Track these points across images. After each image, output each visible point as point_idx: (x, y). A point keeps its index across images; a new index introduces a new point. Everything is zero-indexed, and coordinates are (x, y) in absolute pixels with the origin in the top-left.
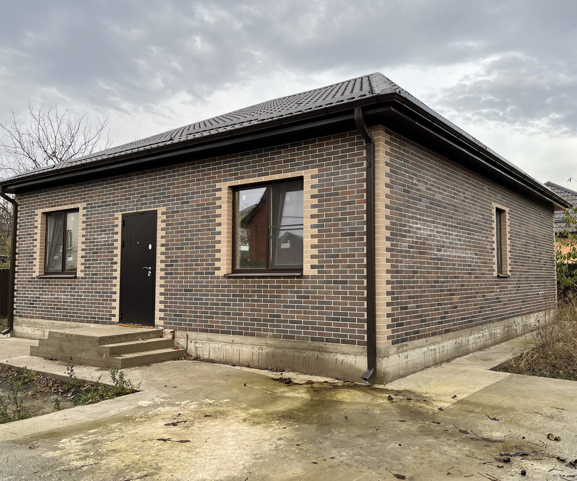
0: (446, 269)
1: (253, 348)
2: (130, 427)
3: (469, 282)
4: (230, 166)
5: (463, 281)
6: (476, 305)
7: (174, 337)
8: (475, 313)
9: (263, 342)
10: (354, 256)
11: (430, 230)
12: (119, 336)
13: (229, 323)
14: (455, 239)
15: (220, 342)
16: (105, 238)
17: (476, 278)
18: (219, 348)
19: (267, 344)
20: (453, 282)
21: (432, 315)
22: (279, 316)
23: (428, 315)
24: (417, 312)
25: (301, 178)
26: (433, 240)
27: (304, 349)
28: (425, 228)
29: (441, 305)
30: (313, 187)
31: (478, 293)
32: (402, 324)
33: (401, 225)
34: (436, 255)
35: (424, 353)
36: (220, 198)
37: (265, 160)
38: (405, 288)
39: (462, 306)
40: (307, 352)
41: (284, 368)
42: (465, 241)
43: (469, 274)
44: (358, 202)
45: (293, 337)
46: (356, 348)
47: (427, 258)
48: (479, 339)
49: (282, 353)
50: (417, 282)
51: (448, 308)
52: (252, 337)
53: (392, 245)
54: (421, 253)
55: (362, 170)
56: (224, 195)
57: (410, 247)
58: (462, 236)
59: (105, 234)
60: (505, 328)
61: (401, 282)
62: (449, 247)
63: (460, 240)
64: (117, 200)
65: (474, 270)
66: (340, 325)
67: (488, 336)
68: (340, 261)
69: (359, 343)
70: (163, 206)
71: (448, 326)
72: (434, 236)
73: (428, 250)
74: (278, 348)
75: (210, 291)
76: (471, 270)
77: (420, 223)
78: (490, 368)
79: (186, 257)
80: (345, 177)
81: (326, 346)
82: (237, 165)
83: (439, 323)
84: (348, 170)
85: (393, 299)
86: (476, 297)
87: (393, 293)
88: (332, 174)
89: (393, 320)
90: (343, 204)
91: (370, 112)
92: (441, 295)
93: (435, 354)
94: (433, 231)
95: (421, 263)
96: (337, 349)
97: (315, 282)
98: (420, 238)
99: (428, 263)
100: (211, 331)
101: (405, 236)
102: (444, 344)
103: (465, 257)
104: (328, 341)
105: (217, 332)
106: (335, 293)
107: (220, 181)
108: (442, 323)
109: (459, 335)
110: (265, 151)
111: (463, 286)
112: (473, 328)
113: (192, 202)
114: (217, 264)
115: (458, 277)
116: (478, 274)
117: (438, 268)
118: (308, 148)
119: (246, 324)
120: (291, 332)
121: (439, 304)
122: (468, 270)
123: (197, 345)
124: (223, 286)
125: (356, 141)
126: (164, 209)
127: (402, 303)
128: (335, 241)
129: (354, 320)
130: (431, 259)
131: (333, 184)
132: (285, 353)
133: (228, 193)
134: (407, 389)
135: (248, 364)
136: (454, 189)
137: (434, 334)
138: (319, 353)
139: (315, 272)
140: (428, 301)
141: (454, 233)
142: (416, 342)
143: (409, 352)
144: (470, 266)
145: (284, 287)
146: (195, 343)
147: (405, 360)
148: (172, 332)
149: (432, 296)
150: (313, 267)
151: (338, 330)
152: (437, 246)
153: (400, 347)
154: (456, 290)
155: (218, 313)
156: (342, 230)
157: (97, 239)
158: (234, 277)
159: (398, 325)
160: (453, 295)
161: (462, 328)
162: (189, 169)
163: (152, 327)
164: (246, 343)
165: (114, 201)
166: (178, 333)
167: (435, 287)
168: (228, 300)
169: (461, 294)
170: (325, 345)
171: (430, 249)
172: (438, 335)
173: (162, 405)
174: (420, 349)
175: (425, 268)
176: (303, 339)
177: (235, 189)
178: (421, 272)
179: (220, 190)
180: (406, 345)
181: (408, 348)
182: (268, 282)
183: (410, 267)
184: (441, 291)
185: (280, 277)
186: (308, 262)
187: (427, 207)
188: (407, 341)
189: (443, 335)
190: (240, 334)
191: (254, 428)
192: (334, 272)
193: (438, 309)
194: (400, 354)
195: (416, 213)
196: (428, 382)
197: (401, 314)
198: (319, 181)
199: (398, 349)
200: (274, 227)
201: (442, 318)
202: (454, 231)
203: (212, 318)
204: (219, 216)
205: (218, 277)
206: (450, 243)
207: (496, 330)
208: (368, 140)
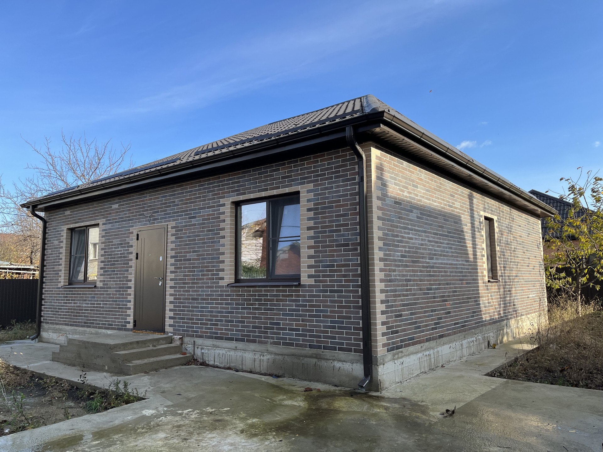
0: (438, 276)
1: (255, 354)
2: (131, 439)
3: (460, 288)
4: (233, 183)
5: (455, 288)
6: (469, 310)
7: (182, 344)
8: (467, 317)
9: (264, 349)
10: (348, 265)
11: (422, 240)
12: (131, 343)
13: (232, 330)
14: (446, 248)
15: (224, 348)
16: (121, 251)
17: (467, 283)
18: (223, 354)
19: (267, 350)
20: (445, 288)
21: (426, 321)
22: (278, 324)
23: (422, 322)
24: (412, 319)
25: (298, 193)
26: (425, 249)
27: (302, 356)
28: (417, 237)
29: (435, 311)
30: (309, 201)
31: (470, 298)
32: (397, 332)
33: (393, 236)
34: (428, 263)
35: (419, 359)
36: (224, 213)
37: (265, 177)
38: (399, 296)
39: (455, 312)
40: (306, 359)
41: (284, 374)
42: (456, 249)
43: (461, 280)
44: (351, 214)
45: (292, 344)
46: (352, 355)
47: (419, 267)
48: (473, 343)
49: (282, 360)
50: (410, 290)
51: (442, 314)
52: (254, 344)
53: (385, 255)
54: (413, 262)
55: (355, 184)
56: (228, 209)
57: (403, 256)
58: (453, 245)
59: (122, 247)
60: (498, 331)
61: (395, 291)
62: (441, 255)
63: (451, 248)
64: (132, 216)
65: (465, 276)
66: (337, 333)
67: (481, 339)
68: (335, 271)
69: (356, 351)
70: (174, 220)
71: (442, 331)
72: (426, 245)
73: (420, 258)
74: (278, 354)
75: (214, 299)
76: (463, 276)
77: (412, 233)
78: (485, 374)
79: (193, 267)
80: (339, 191)
81: (324, 354)
82: (239, 182)
83: (433, 329)
84: (341, 185)
85: (387, 307)
86: (468, 302)
87: (388, 301)
88: (326, 189)
89: (388, 328)
90: (336, 216)
91: (361, 130)
92: (434, 302)
93: (430, 359)
94: (425, 240)
95: (413, 271)
96: (334, 356)
97: (312, 291)
98: (413, 248)
99: (421, 271)
100: (216, 338)
101: (398, 246)
102: (438, 349)
103: (456, 265)
104: (325, 348)
105: (221, 338)
106: (332, 301)
107: (224, 197)
108: (436, 328)
109: (453, 340)
110: (265, 168)
111: (455, 292)
112: (466, 333)
113: (199, 217)
114: (221, 274)
115: (450, 284)
116: (470, 280)
117: (430, 276)
118: (304, 164)
119: (248, 331)
120: (290, 339)
121: (432, 311)
122: (460, 276)
123: (203, 351)
124: (226, 295)
125: (348, 157)
126: (173, 224)
127: (396, 311)
128: (330, 251)
129: (350, 328)
130: (423, 267)
131: (327, 198)
132: (285, 360)
133: (231, 208)
134: (403, 397)
135: (251, 370)
136: (444, 200)
137: (428, 340)
138: (317, 360)
139: (312, 281)
140: (422, 308)
141: (445, 242)
142: (411, 349)
143: (404, 359)
144: (461, 272)
145: (283, 296)
146: (202, 349)
147: (400, 367)
148: (180, 338)
149: (425, 303)
150: (309, 276)
151: (334, 338)
152: (430, 254)
153: (396, 354)
154: (449, 296)
155: (222, 321)
156: (337, 240)
157: (114, 251)
158: (236, 287)
159: (393, 333)
160: (446, 301)
161: (455, 333)
162: (196, 187)
163: (163, 334)
164: (248, 350)
165: (129, 217)
166: (186, 339)
167: (428, 294)
168: (232, 308)
169: (454, 300)
170: (323, 352)
171: (423, 258)
172: (432, 340)
173: (165, 414)
174: (415, 355)
175: (417, 276)
176: (301, 346)
177: (237, 205)
178: (414, 280)
179: (224, 205)
180: (402, 352)
181: (403, 355)
182: (268, 291)
183: (404, 276)
184: (434, 297)
185: (279, 286)
186: (305, 272)
187: (418, 217)
188: (402, 348)
189: (437, 340)
190: (242, 340)
191: (250, 441)
192: (330, 281)
193: (432, 316)
194: (396, 361)
195: (408, 224)
196: (424, 389)
197: (396, 321)
198: (315, 195)
199: (394, 355)
200: (274, 238)
201: (436, 324)
202: (445, 240)
203: (217, 325)
204: (223, 229)
205: (223, 287)
206: (442, 251)
207: (489, 333)
208: (360, 157)
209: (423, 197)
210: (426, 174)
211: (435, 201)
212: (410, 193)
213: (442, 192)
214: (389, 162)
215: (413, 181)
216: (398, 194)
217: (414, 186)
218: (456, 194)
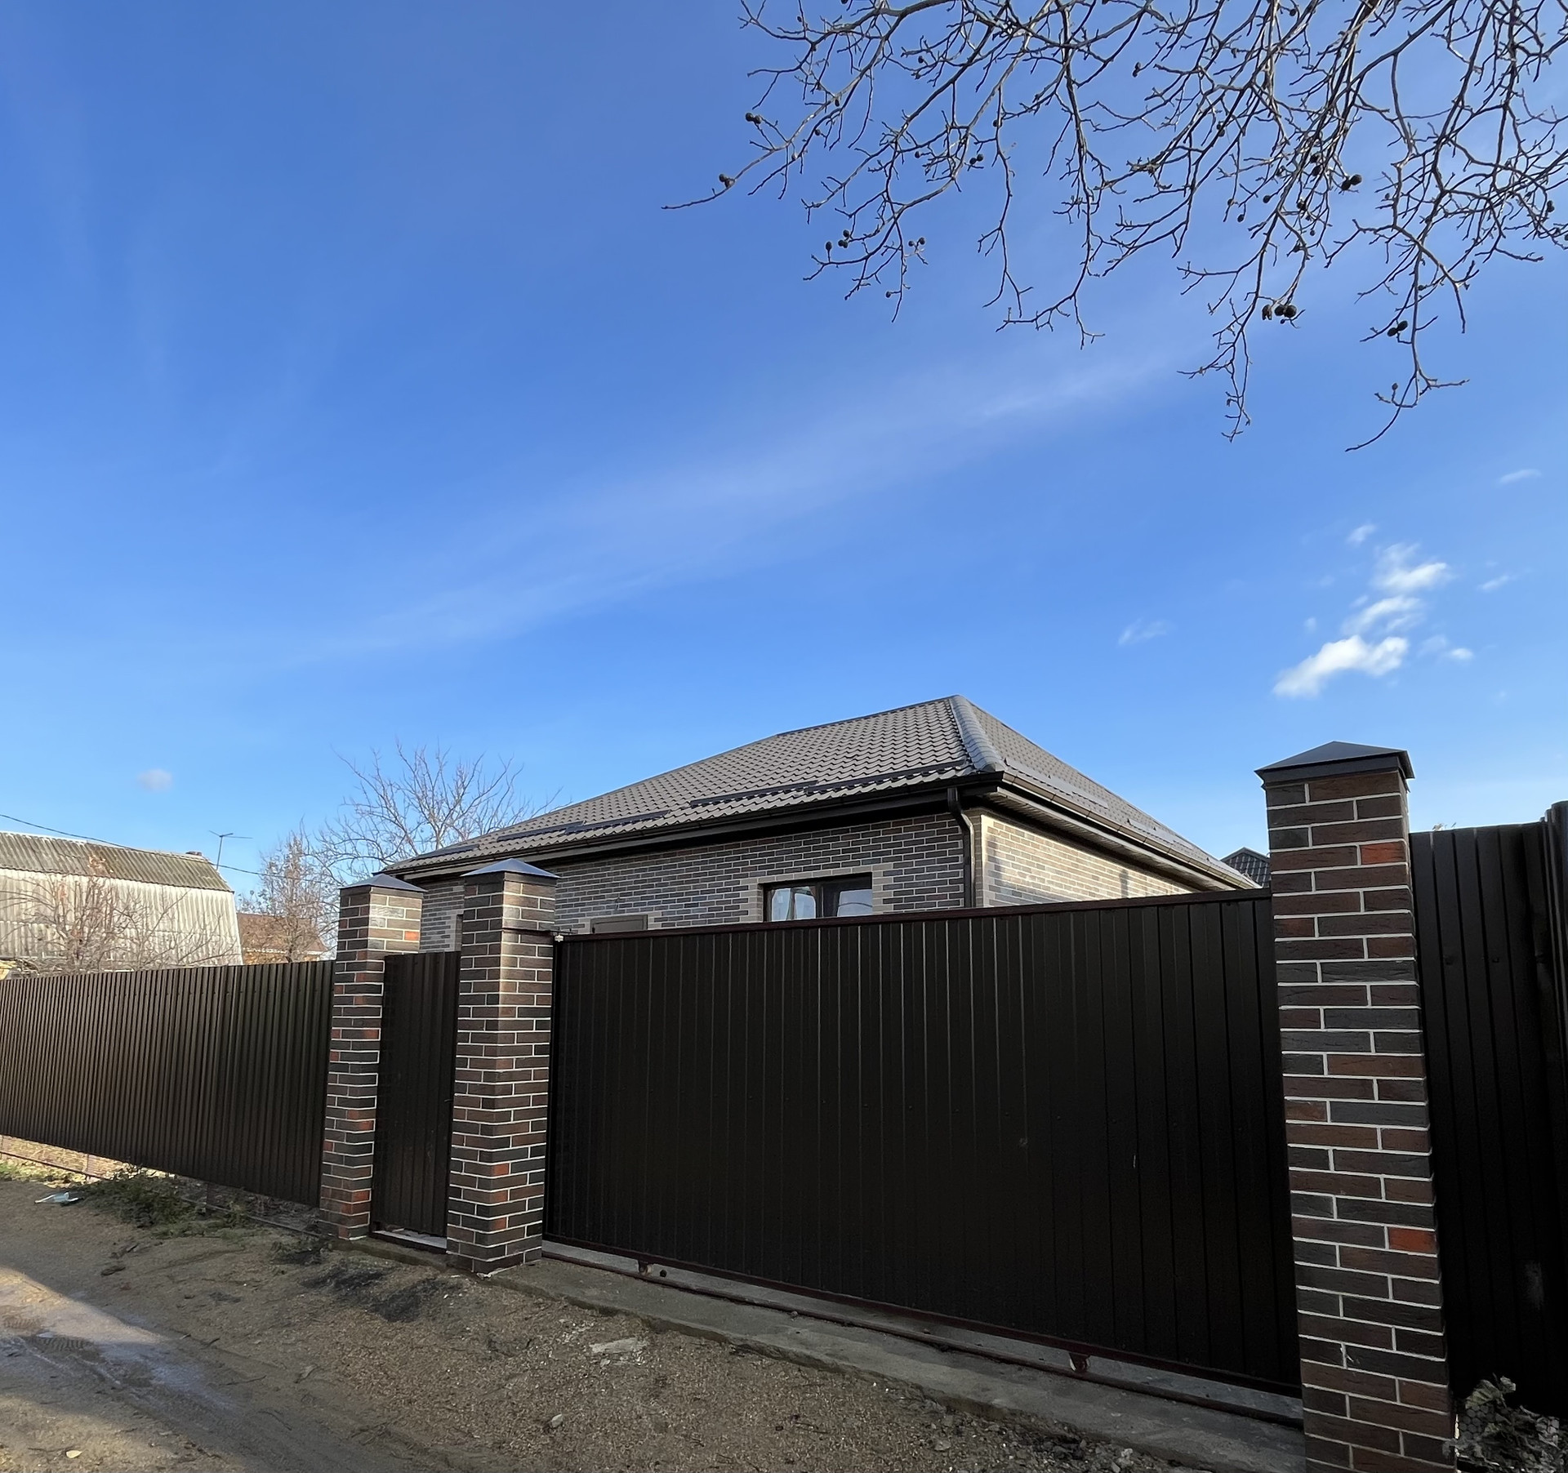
30: (886, 887)
56: (753, 895)
64: (583, 899)
70: (658, 909)
80: (932, 876)
84: (936, 867)
88: (913, 871)
91: (969, 792)
107: (745, 876)
110: (815, 836)
118: (877, 833)
126: (659, 914)
133: (757, 894)
165: (577, 899)
177: (767, 889)
179: (746, 888)
198: (895, 880)
208: (966, 828)
209: (1052, 883)
210: (1056, 847)
211: (1069, 888)
212: (1033, 877)
213: (1080, 873)
214: (1006, 835)
215: (1038, 859)
216: (1017, 880)
217: (1039, 866)
218: (1102, 874)
